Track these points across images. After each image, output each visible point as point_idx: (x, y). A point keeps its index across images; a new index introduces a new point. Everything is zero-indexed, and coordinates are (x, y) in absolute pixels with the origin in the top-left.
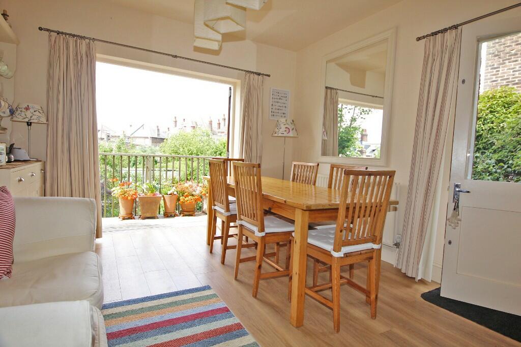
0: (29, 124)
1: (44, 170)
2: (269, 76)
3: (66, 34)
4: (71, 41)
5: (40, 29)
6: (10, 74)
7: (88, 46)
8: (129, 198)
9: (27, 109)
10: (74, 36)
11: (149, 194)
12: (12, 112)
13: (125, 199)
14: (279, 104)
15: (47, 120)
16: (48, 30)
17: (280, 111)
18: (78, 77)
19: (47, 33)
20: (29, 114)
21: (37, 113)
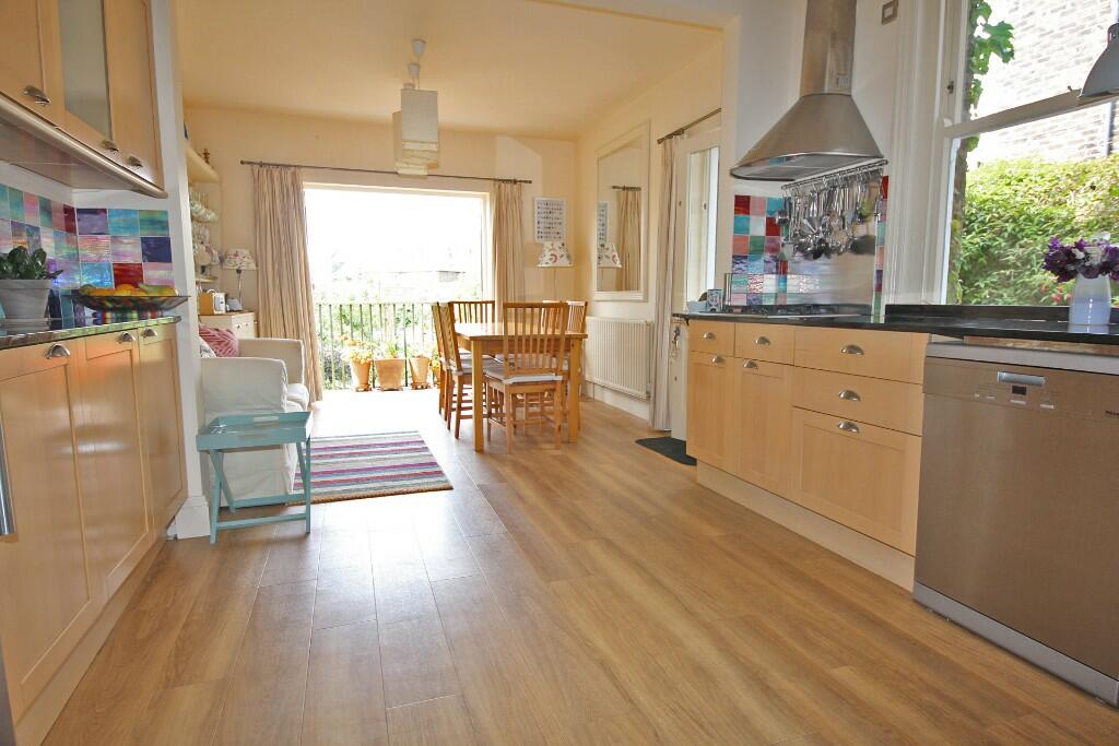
0: (239, 271)
1: (257, 320)
2: (530, 182)
3: (269, 165)
4: (276, 173)
5: (242, 163)
6: (217, 219)
7: (294, 174)
8: (363, 361)
9: (236, 255)
10: (278, 165)
11: (389, 357)
12: (222, 260)
13: (357, 363)
14: (550, 220)
15: (257, 265)
16: (249, 163)
17: (551, 230)
18: (286, 212)
19: (249, 166)
20: (238, 260)
21: (246, 259)
